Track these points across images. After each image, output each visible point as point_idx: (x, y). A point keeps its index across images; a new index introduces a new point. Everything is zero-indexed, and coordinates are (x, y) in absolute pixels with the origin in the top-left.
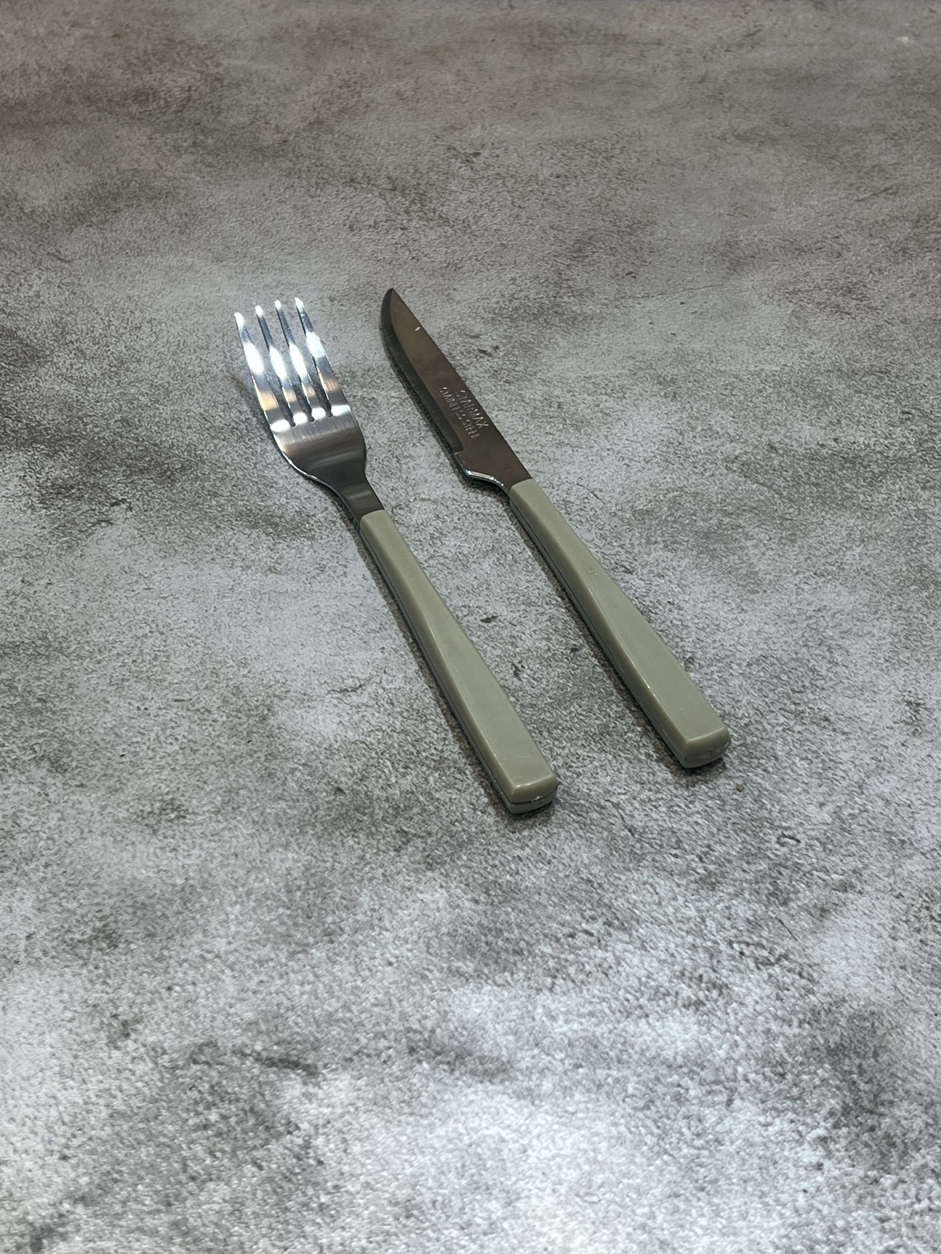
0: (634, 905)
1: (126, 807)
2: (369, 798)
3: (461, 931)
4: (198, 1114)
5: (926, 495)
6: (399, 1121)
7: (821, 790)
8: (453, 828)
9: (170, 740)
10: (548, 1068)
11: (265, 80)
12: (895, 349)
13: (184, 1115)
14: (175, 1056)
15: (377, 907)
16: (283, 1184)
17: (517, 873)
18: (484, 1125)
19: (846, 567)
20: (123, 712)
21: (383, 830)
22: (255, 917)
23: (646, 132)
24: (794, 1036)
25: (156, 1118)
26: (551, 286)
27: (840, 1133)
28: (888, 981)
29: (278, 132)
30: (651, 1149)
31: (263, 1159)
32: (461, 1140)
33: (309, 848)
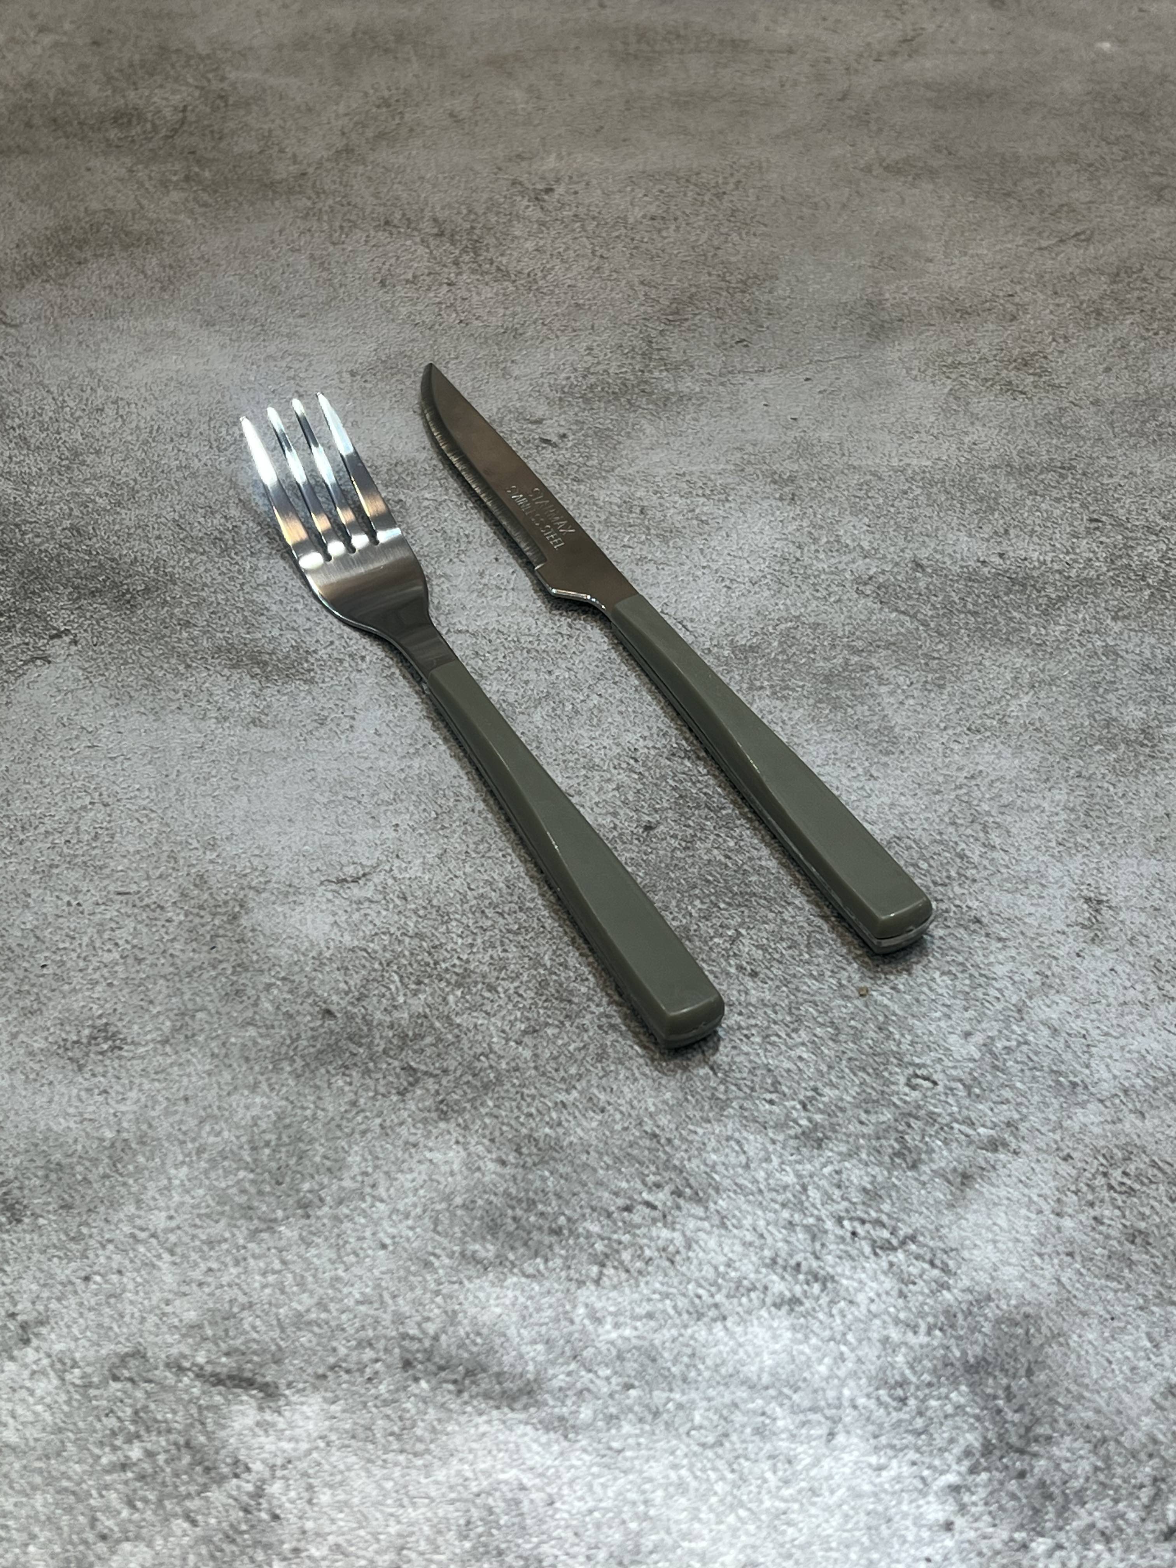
0: (713, 1167)
1: (46, 1034)
2: (368, 1024)
3: (480, 1202)
4: (115, 1449)
5: (1117, 627)
6: (384, 1461)
7: (967, 1015)
8: (477, 1064)
9: (109, 946)
10: (588, 1390)
11: (281, 98)
12: (1083, 438)
13: (97, 1451)
14: (89, 1370)
15: (370, 1170)
16: (224, 1546)
17: (560, 1124)
18: (499, 1467)
19: (1011, 721)
20: (48, 909)
21: (384, 1066)
22: (207, 1182)
23: (768, 161)
24: (922, 1347)
25: (59, 1454)
26: (638, 358)
27: (978, 1479)
28: (1049, 1272)
29: (295, 163)
30: (721, 1501)
31: (197, 1512)
32: (466, 1488)
33: (284, 1089)
